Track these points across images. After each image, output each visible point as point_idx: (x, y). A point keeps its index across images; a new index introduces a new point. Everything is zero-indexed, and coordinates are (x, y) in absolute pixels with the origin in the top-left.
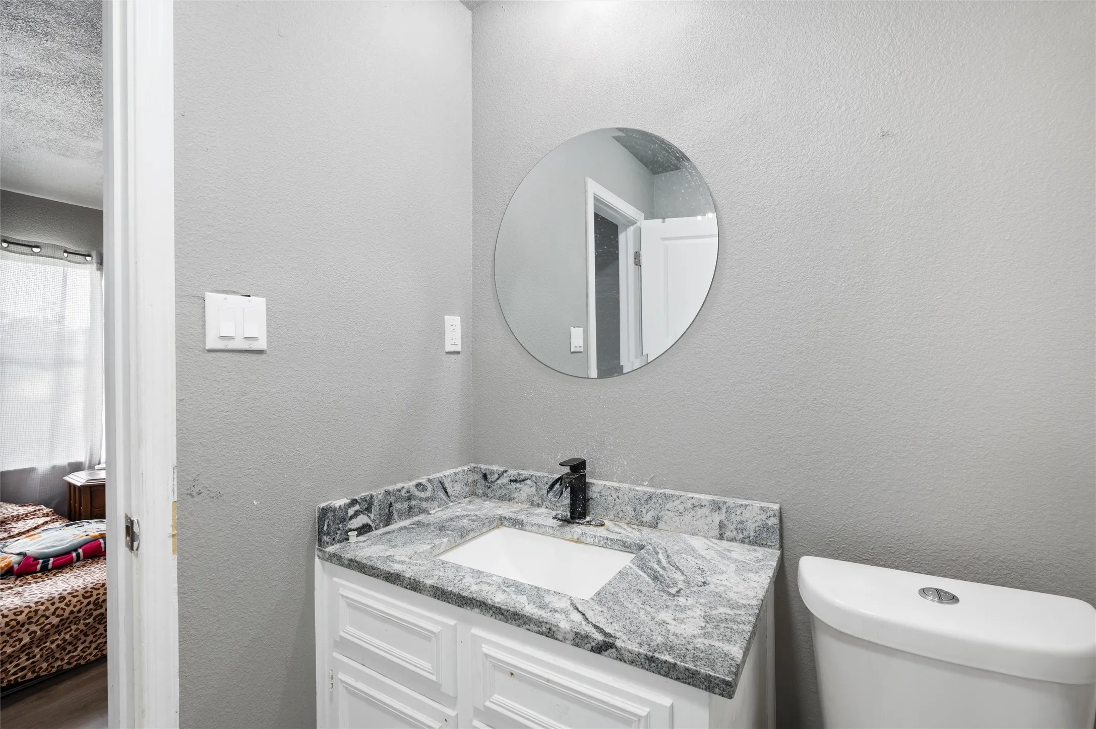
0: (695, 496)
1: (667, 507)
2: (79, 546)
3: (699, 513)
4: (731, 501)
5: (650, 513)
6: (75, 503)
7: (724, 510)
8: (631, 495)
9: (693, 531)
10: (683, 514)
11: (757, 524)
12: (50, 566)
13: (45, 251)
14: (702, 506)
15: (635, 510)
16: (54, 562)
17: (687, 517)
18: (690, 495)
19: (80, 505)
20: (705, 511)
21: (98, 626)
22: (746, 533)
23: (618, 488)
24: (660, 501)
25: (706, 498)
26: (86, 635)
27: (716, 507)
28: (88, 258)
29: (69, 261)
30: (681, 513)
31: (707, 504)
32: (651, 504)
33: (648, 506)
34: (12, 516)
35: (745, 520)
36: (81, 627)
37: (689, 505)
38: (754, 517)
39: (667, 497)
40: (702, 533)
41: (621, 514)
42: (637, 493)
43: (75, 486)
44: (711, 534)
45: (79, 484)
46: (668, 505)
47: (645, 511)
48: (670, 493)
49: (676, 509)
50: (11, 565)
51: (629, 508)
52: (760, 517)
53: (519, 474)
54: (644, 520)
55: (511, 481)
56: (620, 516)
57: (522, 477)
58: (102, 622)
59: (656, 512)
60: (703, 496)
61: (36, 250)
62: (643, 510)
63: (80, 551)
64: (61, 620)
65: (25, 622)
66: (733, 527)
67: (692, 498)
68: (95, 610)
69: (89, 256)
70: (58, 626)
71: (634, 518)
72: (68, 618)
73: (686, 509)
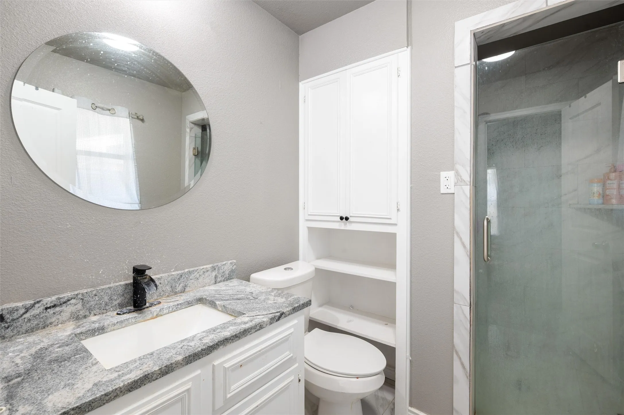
0: (205, 267)
1: (190, 278)
3: (206, 275)
4: (219, 264)
5: (181, 285)
7: (217, 269)
8: (170, 279)
9: (203, 285)
10: (199, 278)
11: (229, 271)
14: (208, 271)
15: (172, 287)
17: (200, 280)
18: (202, 267)
20: (209, 273)
22: (225, 276)
23: (160, 278)
24: (187, 276)
25: (209, 266)
27: (213, 269)
30: (197, 278)
31: (210, 269)
32: (182, 279)
33: (180, 282)
35: (225, 271)
37: (201, 273)
38: (228, 268)
39: (190, 272)
40: (207, 285)
41: (162, 293)
42: (173, 276)
44: (211, 283)
46: (191, 277)
47: (177, 285)
48: (192, 270)
49: (195, 277)
51: (167, 288)
52: (230, 267)
53: (59, 299)
54: (177, 290)
55: (46, 309)
56: (161, 295)
57: (62, 300)
59: (184, 283)
60: (208, 266)
62: (176, 285)
66: (220, 276)
67: (203, 268)
71: (171, 292)
73: (200, 276)
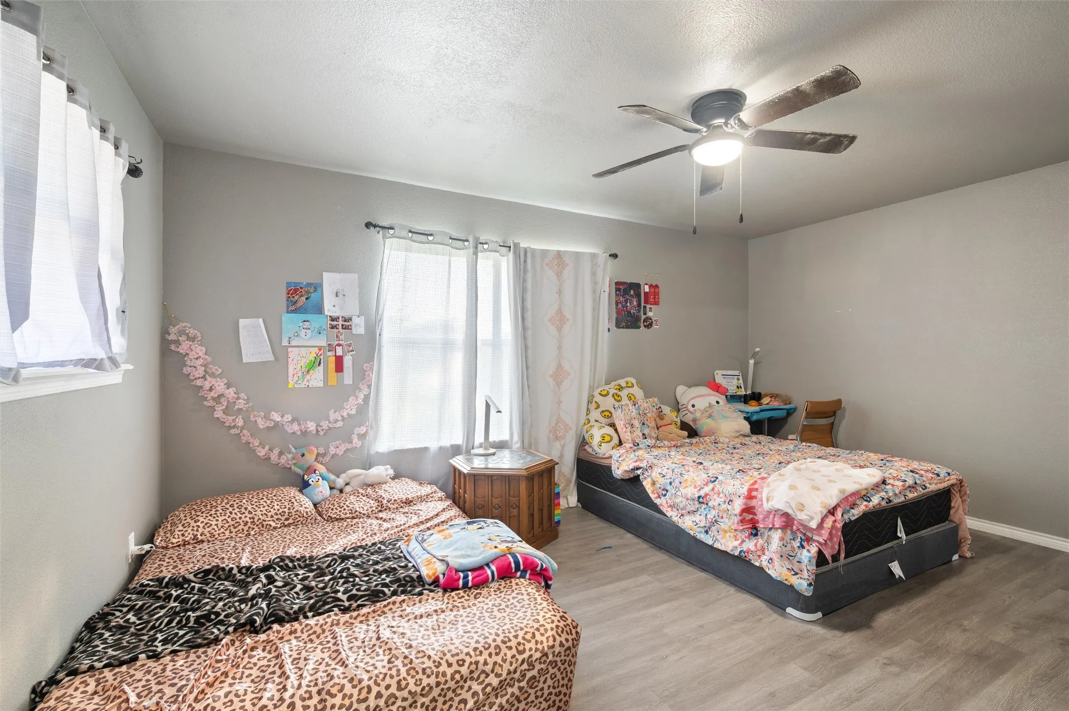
2: (491, 560)
6: (460, 488)
12: (470, 584)
13: (438, 238)
16: (473, 579)
19: (465, 492)
21: (530, 691)
26: (519, 701)
28: (466, 243)
29: (453, 248)
34: (417, 496)
36: (515, 690)
43: (460, 472)
45: (466, 472)
50: (437, 574)
58: (533, 686)
61: (431, 238)
63: (494, 568)
64: (501, 682)
65: (467, 677)
68: (529, 670)
69: (467, 241)
70: (497, 689)
72: (506, 680)
